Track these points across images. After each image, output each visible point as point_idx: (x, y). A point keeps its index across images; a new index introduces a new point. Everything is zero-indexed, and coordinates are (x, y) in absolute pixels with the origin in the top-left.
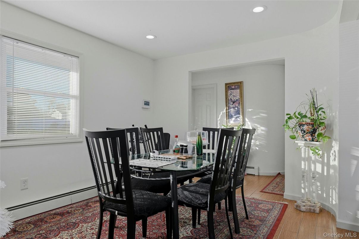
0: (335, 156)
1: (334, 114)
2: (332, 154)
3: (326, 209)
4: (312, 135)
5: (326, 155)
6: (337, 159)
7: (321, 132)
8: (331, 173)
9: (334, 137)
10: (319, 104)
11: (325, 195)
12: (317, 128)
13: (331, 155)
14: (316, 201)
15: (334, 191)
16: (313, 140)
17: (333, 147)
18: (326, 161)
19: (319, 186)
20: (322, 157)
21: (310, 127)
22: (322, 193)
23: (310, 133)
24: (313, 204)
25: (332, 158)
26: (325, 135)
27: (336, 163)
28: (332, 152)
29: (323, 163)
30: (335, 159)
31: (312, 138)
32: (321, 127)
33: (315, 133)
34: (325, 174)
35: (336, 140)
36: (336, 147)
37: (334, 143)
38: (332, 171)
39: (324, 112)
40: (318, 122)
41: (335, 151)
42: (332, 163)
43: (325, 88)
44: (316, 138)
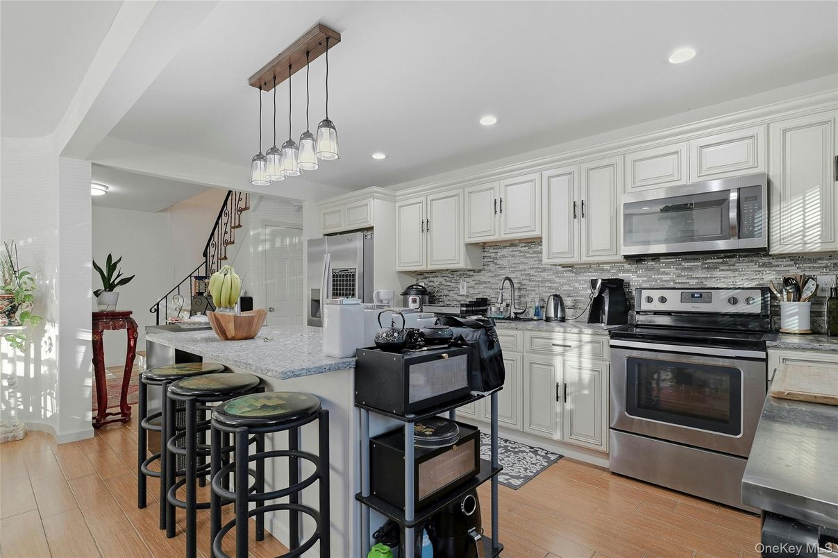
0: (51, 344)
1: (47, 282)
2: (45, 342)
3: (35, 429)
4: (9, 316)
5: (32, 345)
6: (54, 349)
7: (26, 310)
8: (42, 372)
9: (49, 317)
10: (20, 267)
11: (31, 408)
12: (19, 305)
13: (43, 343)
14: (17, 421)
15: (49, 397)
16: (10, 324)
17: (46, 331)
18: (32, 355)
19: (19, 398)
20: (26, 350)
21: (6, 302)
22: (26, 408)
23: (5, 313)
24: (12, 428)
25: (44, 348)
26: (31, 315)
27: (54, 355)
28: (45, 339)
29: (27, 360)
30: (50, 350)
31: (9, 321)
32: (26, 302)
33: (14, 313)
34: (32, 375)
35: (52, 321)
36: (52, 331)
37: (48, 327)
38: (44, 369)
39: (32, 280)
40: (22, 295)
41: (50, 338)
42: (44, 356)
43: (30, 240)
44: (16, 319)
